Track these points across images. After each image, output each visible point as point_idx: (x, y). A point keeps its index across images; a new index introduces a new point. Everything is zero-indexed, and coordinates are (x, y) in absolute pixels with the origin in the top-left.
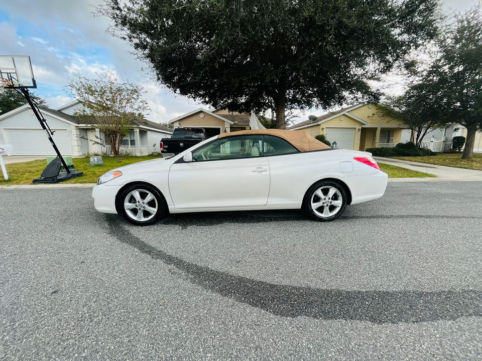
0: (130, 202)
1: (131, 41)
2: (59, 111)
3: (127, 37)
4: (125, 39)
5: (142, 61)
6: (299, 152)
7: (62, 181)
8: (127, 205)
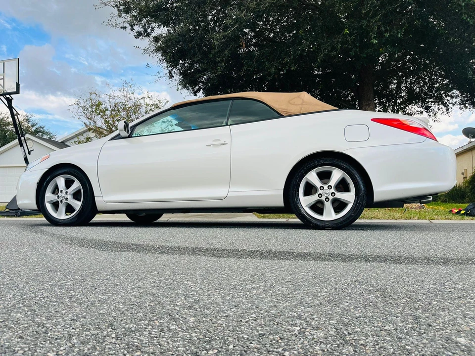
0: (53, 193)
1: (132, 29)
2: (63, 142)
3: (127, 25)
4: (125, 28)
5: (151, 56)
6: (281, 116)
7: (27, 215)
8: (49, 196)
